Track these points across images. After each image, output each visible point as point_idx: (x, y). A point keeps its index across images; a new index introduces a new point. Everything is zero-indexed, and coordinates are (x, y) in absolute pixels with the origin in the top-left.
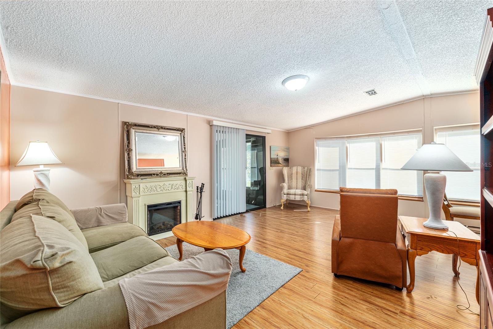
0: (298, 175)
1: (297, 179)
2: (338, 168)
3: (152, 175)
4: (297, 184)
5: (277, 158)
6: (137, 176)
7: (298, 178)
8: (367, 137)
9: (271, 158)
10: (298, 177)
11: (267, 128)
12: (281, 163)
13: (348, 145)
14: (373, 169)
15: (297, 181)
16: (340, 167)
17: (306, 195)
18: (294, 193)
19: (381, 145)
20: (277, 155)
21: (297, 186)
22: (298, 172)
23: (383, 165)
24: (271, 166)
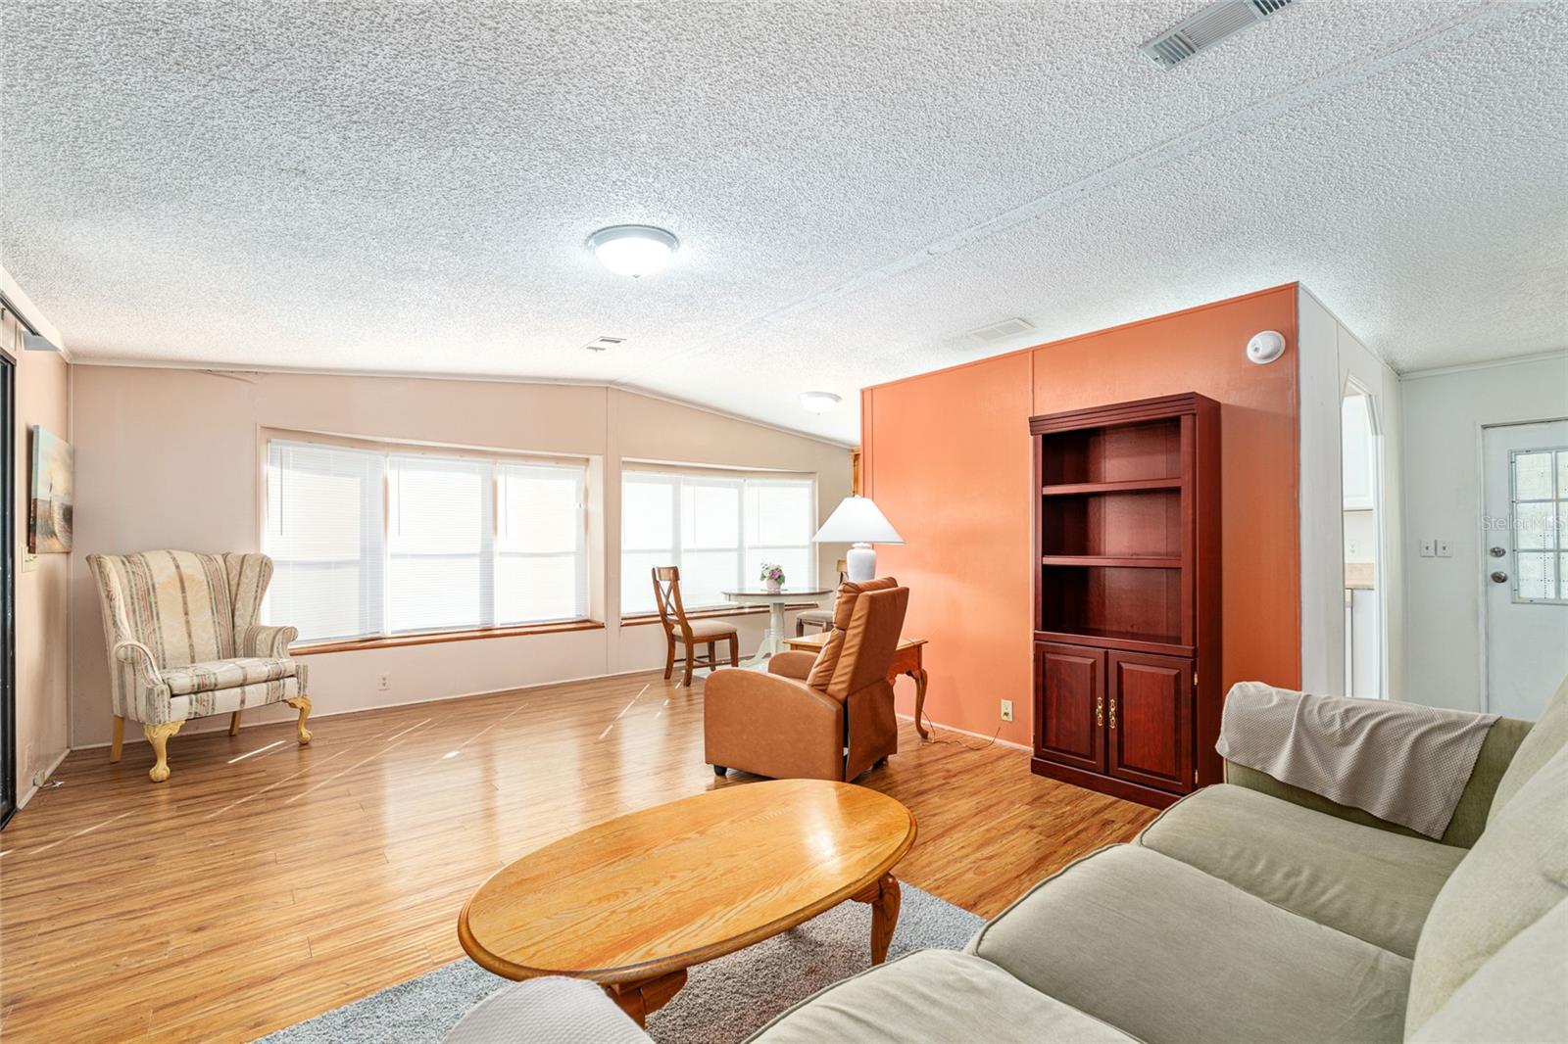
0: (189, 594)
1: (186, 614)
2: (357, 556)
4: (190, 636)
8: (457, 458)
10: (189, 599)
12: (58, 534)
13: (392, 475)
14: (474, 555)
15: (188, 622)
16: (363, 550)
17: (293, 676)
18: (238, 676)
19: (495, 486)
21: (191, 646)
22: (185, 578)
23: (500, 544)
24: (30, 550)
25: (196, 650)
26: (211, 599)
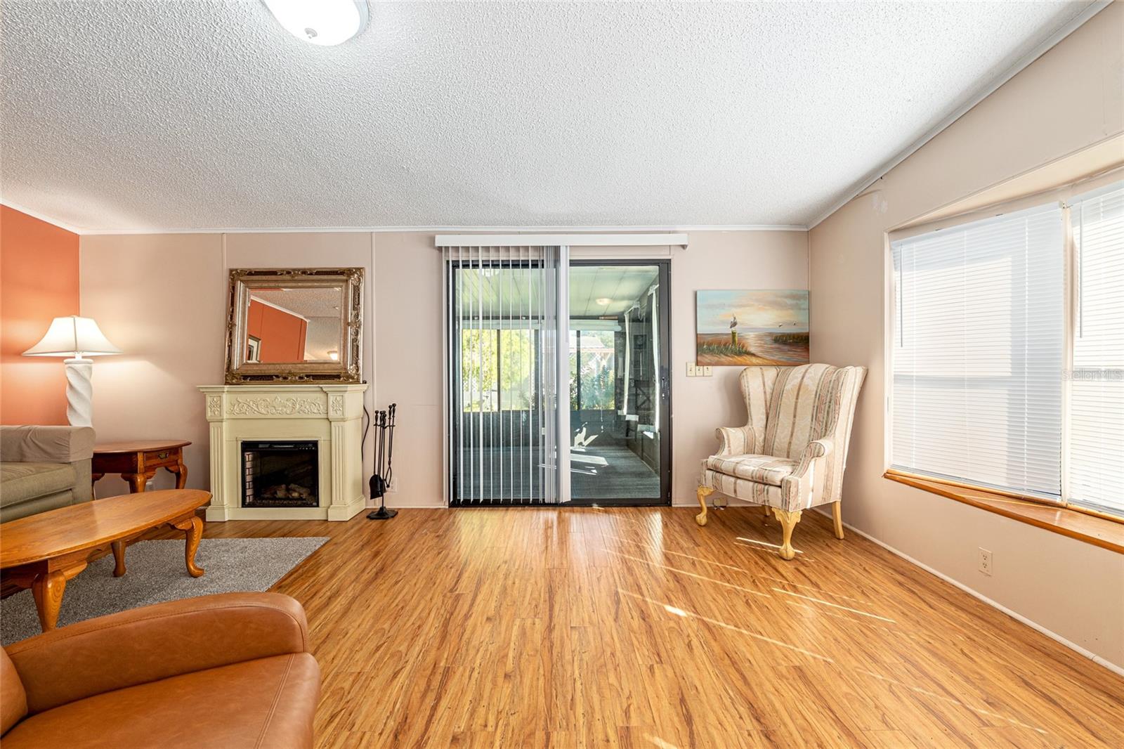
0: (800, 400)
1: (795, 416)
2: (1005, 370)
3: (274, 377)
4: (791, 435)
5: (734, 334)
6: (244, 379)
7: (798, 410)
9: (697, 335)
10: (799, 404)
11: (678, 228)
12: (759, 354)
15: (794, 423)
16: (1017, 362)
17: (780, 487)
20: (734, 324)
21: (790, 443)
22: (802, 387)
24: (697, 364)
25: (792, 447)
26: (814, 407)
